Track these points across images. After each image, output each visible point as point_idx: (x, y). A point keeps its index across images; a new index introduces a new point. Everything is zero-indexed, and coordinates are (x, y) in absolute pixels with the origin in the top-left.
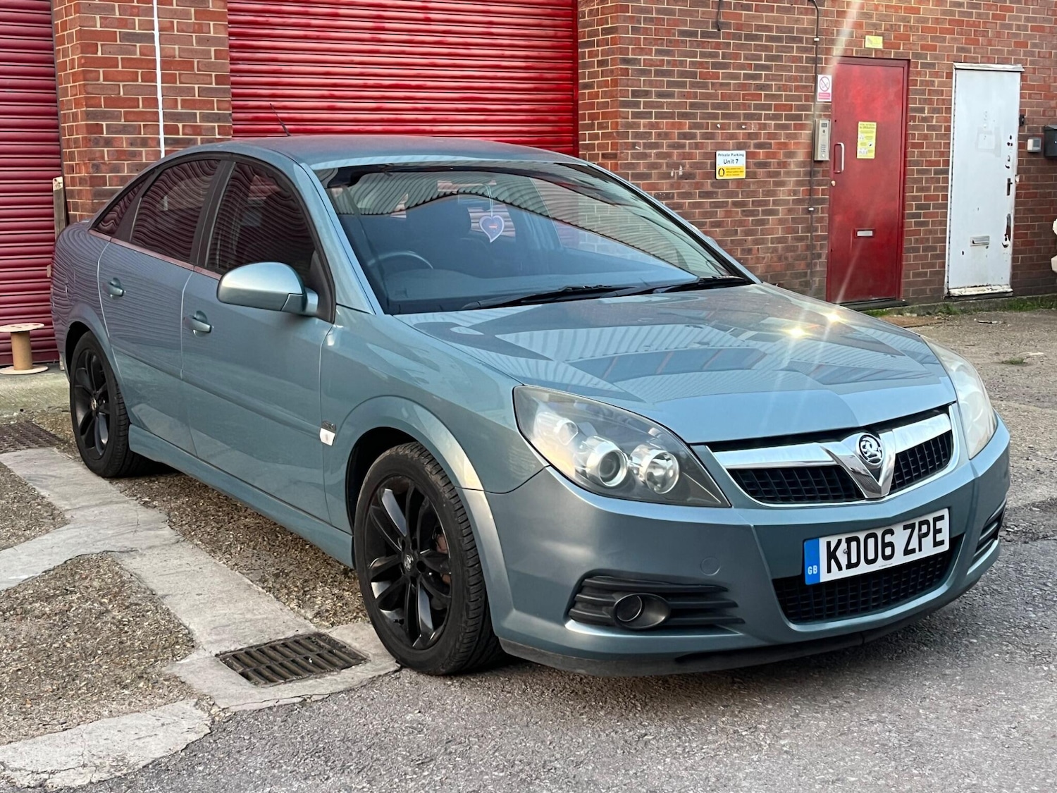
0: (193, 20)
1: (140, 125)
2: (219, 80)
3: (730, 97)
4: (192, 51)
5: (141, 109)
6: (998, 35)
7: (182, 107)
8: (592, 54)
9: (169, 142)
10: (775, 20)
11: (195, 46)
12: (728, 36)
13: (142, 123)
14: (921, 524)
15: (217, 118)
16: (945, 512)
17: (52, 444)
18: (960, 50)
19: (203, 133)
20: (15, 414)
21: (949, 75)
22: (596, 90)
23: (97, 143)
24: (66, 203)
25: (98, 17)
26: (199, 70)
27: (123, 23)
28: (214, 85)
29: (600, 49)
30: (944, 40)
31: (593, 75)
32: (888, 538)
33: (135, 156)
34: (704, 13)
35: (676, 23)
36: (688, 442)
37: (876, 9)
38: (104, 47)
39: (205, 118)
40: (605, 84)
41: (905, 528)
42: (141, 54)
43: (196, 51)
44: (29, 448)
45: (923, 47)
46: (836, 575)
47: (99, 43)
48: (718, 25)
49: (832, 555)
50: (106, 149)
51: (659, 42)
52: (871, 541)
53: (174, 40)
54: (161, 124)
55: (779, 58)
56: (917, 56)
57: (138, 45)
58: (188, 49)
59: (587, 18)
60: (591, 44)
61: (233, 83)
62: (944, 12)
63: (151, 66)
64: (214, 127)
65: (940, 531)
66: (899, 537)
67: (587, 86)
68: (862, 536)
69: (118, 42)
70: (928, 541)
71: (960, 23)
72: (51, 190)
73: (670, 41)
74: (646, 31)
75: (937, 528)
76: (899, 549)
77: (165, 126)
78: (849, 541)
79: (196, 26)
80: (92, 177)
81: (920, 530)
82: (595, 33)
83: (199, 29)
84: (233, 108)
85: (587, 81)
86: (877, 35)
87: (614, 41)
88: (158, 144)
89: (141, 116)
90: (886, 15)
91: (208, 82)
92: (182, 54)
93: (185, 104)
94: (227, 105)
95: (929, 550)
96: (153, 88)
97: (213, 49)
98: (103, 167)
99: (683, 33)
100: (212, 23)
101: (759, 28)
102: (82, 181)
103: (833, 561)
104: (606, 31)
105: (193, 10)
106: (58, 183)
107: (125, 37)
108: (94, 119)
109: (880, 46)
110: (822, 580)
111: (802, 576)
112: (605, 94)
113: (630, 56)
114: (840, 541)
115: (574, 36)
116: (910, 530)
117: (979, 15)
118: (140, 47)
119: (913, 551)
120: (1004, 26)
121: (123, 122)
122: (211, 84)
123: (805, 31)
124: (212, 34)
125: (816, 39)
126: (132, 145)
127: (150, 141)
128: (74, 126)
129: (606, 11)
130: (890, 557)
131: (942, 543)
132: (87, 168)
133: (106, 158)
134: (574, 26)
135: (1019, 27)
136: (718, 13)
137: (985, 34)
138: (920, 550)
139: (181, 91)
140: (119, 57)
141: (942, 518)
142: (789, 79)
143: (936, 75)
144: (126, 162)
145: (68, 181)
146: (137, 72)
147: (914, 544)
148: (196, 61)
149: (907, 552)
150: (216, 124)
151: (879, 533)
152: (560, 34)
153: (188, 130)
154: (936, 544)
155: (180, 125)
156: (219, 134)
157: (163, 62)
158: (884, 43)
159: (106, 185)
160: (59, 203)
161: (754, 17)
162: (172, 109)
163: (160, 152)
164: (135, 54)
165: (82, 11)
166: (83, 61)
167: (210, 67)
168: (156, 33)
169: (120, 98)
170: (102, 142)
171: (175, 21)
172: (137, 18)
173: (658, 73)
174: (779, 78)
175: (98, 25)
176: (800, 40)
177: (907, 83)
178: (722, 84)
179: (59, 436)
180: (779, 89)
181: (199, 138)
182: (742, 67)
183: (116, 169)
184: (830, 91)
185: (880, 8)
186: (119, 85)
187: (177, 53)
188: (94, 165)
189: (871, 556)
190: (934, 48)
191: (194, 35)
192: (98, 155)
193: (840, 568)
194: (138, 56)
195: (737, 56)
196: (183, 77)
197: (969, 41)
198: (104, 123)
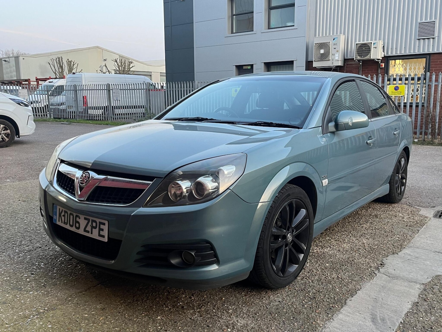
16: (106, 223)
32: (78, 219)
41: (85, 219)
46: (61, 224)
49: (60, 215)
52: (71, 217)
65: (103, 230)
68: (69, 213)
70: (96, 232)
75: (101, 228)
76: (82, 227)
78: (65, 212)
81: (92, 224)
103: (60, 217)
110: (57, 223)
114: (63, 210)
116: (87, 221)
119: (88, 232)
130: (78, 228)
131: (103, 236)
138: (92, 233)
141: (104, 224)
147: (88, 228)
154: (100, 236)
189: (71, 224)
193: (62, 222)
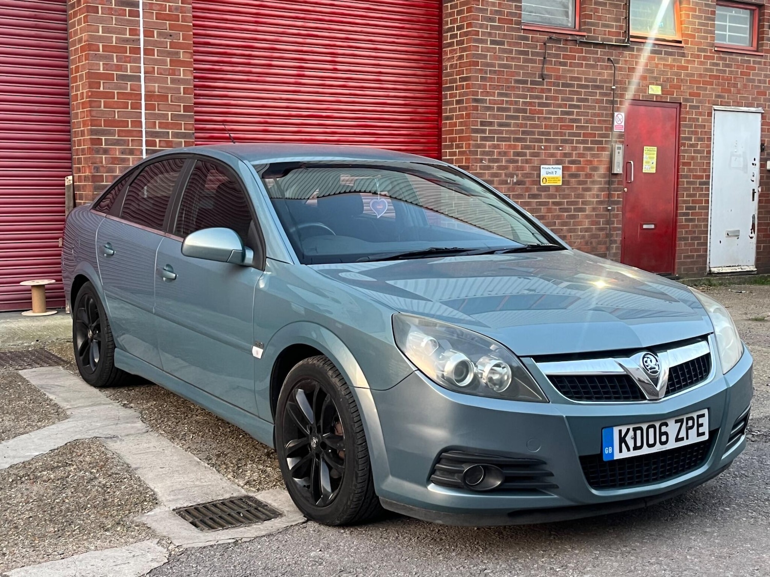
0: (169, 67)
1: (129, 140)
2: (186, 109)
3: (552, 127)
4: (167, 88)
5: (130, 128)
6: (745, 86)
7: (159, 128)
8: (452, 96)
9: (149, 152)
10: (583, 73)
11: (169, 85)
12: (549, 84)
13: (130, 138)
14: (688, 419)
15: (184, 136)
16: (706, 412)
17: (58, 364)
18: (718, 96)
19: (174, 145)
20: (32, 343)
21: (710, 114)
22: (454, 121)
23: (98, 152)
24: (74, 195)
25: (101, 63)
26: (171, 101)
27: (119, 68)
28: (182, 113)
29: (458, 92)
30: (706, 89)
31: (452, 110)
32: (664, 429)
33: (124, 162)
34: (532, 67)
35: (513, 74)
36: (518, 355)
37: (657, 67)
38: (105, 84)
39: (176, 135)
40: (462, 116)
41: (676, 422)
42: (131, 90)
43: (169, 89)
44: (42, 366)
45: (690, 94)
46: (625, 454)
47: (102, 82)
48: (542, 77)
49: (622, 440)
50: (104, 156)
51: (500, 87)
52: (651, 431)
53: (155, 80)
54: (144, 139)
55: (586, 100)
56: (686, 100)
57: (129, 83)
58: (165, 87)
59: (449, 70)
60: (451, 88)
61: (196, 112)
62: (706, 70)
63: (137, 98)
64: (181, 142)
65: (702, 425)
66: (672, 428)
67: (448, 118)
68: (644, 427)
69: (115, 81)
70: (692, 433)
71: (717, 77)
72: (64, 185)
73: (508, 87)
74: (491, 79)
75: (700, 422)
76: (672, 437)
77: (146, 141)
78: (635, 430)
79: (171, 71)
80: (93, 176)
81: (687, 423)
82: (454, 81)
83: (173, 73)
84: (195, 129)
85: (448, 114)
86: (657, 84)
87: (468, 87)
88: (142, 153)
89: (129, 133)
90: (664, 71)
91: (178, 110)
92: (160, 91)
93: (161, 125)
94: (191, 127)
95: (693, 439)
96: (139, 114)
97: (182, 87)
98: (101, 169)
99: (517, 81)
100: (182, 69)
101: (572, 78)
102: (86, 179)
103: (623, 444)
104: (462, 79)
105: (168, 59)
106: (69, 180)
107: (120, 77)
108: (96, 134)
109: (659, 93)
110: (615, 458)
111: (601, 455)
112: (461, 124)
113: (479, 97)
114: (628, 430)
115: (439, 83)
116: (680, 424)
117: (731, 72)
118: (130, 84)
119: (682, 439)
120: (749, 80)
121: (116, 137)
122: (180, 112)
123: (605, 81)
124: (182, 77)
125: (613, 87)
126: (122, 153)
127: (135, 152)
128: (81, 140)
129: (462, 65)
130: (665, 443)
131: (703, 434)
132: (90, 169)
133: (104, 163)
134: (439, 76)
135: (760, 81)
136: (543, 68)
137: (735, 85)
138: (687, 438)
139: (158, 116)
140: (116, 91)
141: (703, 416)
142: (594, 115)
143: (701, 114)
144: (118, 166)
145: (76, 179)
146: (128, 102)
147: (683, 434)
148: (170, 95)
149: (678, 439)
150: (183, 140)
151: (657, 426)
152: (429, 81)
153: (162, 144)
154: (699, 435)
155: (157, 140)
157: (146, 95)
158: (662, 90)
159: (103, 182)
160: (69, 194)
161: (568, 70)
162: (151, 128)
164: (127, 90)
165: (90, 58)
166: (90, 94)
167: (180, 99)
168: (142, 75)
169: (115, 121)
170: (101, 151)
171: (156, 67)
172: (129, 65)
173: (499, 109)
174: (587, 114)
175: (101, 69)
176: (601, 87)
177: (679, 119)
178: (545, 118)
179: (64, 359)
180: (587, 121)
182: (560, 106)
183: (111, 170)
184: (623, 124)
185: (660, 66)
186: (115, 111)
187: (157, 90)
188: (95, 167)
189: (651, 441)
190: (698, 95)
191: (169, 77)
192: (98, 160)
193: (629, 450)
194: (129, 91)
195: (556, 98)
196: (160, 106)
197: (724, 90)
198: (103, 138)
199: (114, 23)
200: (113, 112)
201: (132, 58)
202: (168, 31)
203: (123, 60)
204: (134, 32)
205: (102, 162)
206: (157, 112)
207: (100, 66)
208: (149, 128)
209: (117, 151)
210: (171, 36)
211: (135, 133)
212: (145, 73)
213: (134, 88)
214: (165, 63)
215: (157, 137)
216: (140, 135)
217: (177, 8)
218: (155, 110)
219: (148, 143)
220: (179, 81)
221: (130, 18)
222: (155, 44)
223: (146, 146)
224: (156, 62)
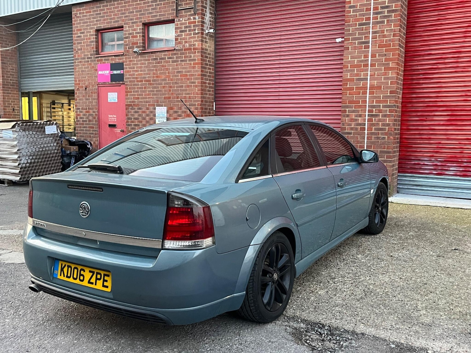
0: (383, 71)
2: (391, 92)
4: (381, 82)
5: (360, 104)
7: (376, 103)
11: (383, 81)
13: (360, 109)
19: (382, 112)
25: (349, 74)
26: (383, 89)
27: (357, 75)
28: (389, 95)
33: (356, 121)
38: (350, 84)
39: (384, 107)
42: (362, 85)
43: (383, 83)
50: (347, 118)
53: (375, 79)
54: (367, 109)
57: (362, 82)
58: (380, 82)
63: (366, 89)
64: (387, 110)
69: (355, 82)
79: (384, 73)
88: (365, 116)
89: (360, 107)
91: (387, 93)
92: (377, 84)
93: (377, 102)
96: (366, 97)
97: (390, 81)
98: (345, 124)
105: (383, 67)
107: (357, 80)
108: (344, 108)
118: (362, 83)
121: (354, 109)
124: (390, 76)
126: (356, 116)
127: (362, 116)
133: (347, 121)
139: (375, 97)
140: (355, 87)
146: (361, 91)
148: (382, 86)
150: (388, 109)
153: (377, 111)
155: (374, 110)
156: (389, 112)
157: (370, 87)
162: (371, 104)
163: (366, 119)
165: (344, 72)
167: (387, 88)
169: (353, 101)
170: (346, 116)
171: (376, 72)
172: (362, 73)
175: (349, 76)
181: (381, 114)
183: (350, 125)
187: (376, 84)
188: (342, 123)
191: (383, 77)
192: (344, 120)
194: (361, 86)
196: (377, 92)
198: (347, 109)
199: (356, 53)
200: (353, 97)
201: (364, 69)
202: (384, 53)
203: (360, 71)
204: (366, 56)
205: (346, 121)
206: (375, 95)
207: (348, 75)
208: (370, 104)
209: (353, 116)
210: (385, 55)
211: (363, 107)
212: (370, 76)
213: (364, 84)
214: (381, 70)
215: (374, 108)
216: (365, 107)
217: (390, 40)
218: (374, 94)
219: (369, 111)
220: (388, 78)
221: (364, 50)
222: (377, 60)
223: (368, 113)
224: (376, 70)
